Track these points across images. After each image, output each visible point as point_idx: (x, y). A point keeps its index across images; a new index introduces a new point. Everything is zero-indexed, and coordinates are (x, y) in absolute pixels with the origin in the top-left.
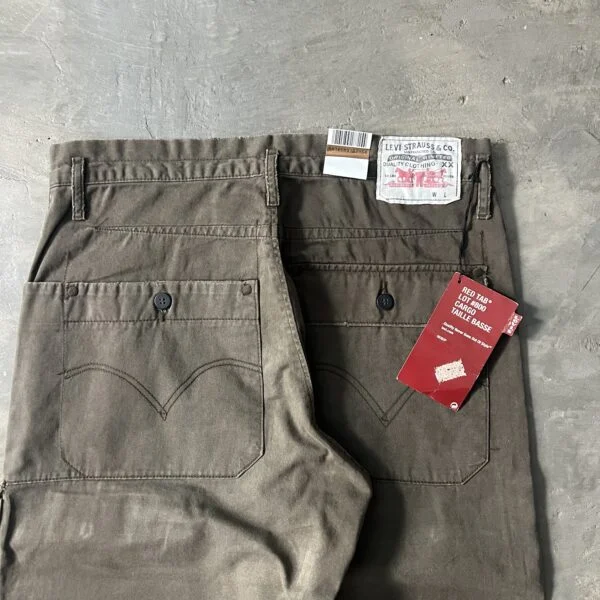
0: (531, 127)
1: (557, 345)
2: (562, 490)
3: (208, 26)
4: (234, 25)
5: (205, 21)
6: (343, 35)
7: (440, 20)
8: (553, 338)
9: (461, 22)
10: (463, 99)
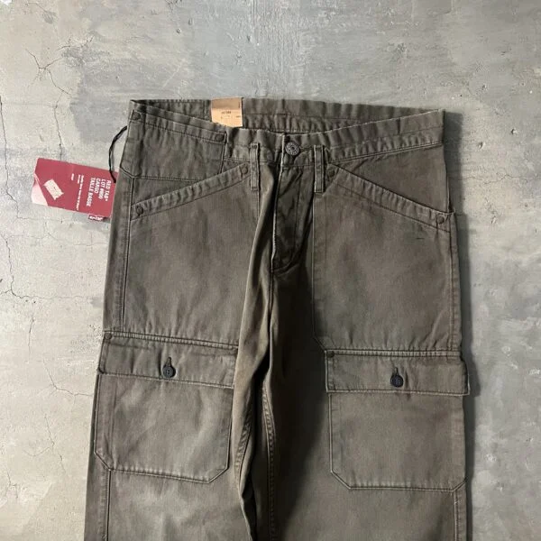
0: (530, 166)
1: (538, 324)
2: (534, 423)
3: (297, 85)
4: (317, 85)
5: (295, 81)
6: (396, 94)
7: (468, 85)
8: (535, 319)
9: (484, 87)
10: (481, 144)
